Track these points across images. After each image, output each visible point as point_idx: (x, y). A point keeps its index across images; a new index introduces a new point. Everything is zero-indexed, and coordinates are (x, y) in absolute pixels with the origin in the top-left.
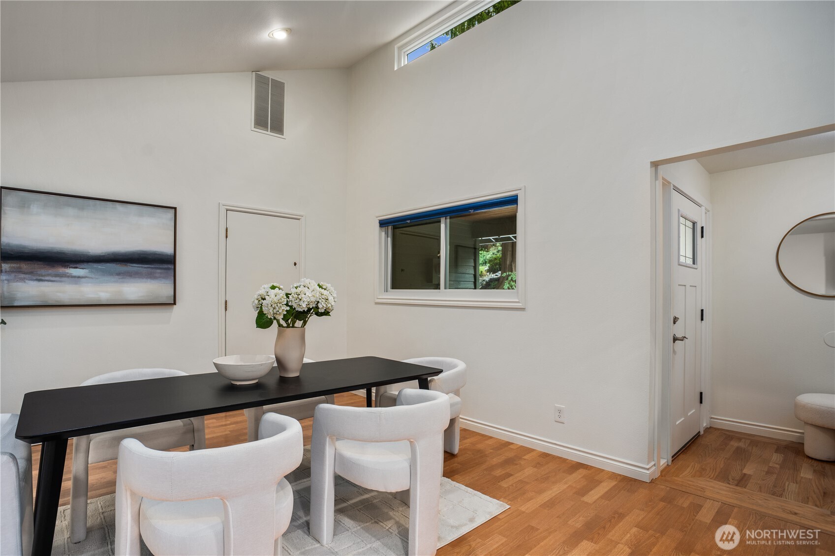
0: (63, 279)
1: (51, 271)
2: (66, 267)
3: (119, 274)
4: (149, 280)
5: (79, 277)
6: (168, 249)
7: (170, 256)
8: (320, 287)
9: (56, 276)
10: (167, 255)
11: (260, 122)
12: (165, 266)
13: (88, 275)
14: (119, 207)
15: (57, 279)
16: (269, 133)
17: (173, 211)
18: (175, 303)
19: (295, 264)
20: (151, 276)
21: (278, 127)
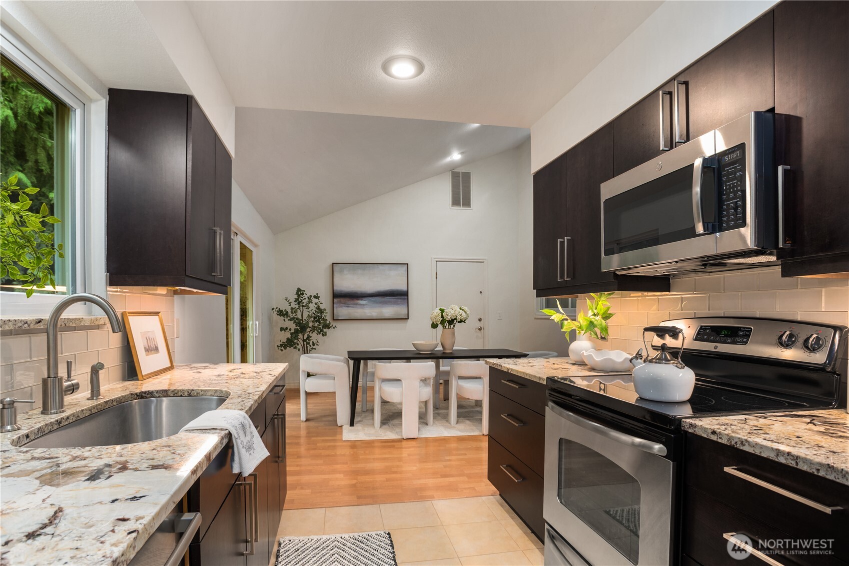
0: (358, 306)
1: (352, 302)
2: (358, 300)
3: (380, 303)
4: (395, 305)
5: (363, 305)
6: (404, 288)
7: (405, 291)
8: (460, 309)
9: (354, 304)
10: (404, 291)
11: (456, 202)
12: (403, 297)
13: (367, 303)
14: (380, 267)
15: (355, 306)
16: (461, 208)
17: (406, 265)
18: (408, 319)
19: (481, 292)
20: (396, 303)
21: (467, 203)
